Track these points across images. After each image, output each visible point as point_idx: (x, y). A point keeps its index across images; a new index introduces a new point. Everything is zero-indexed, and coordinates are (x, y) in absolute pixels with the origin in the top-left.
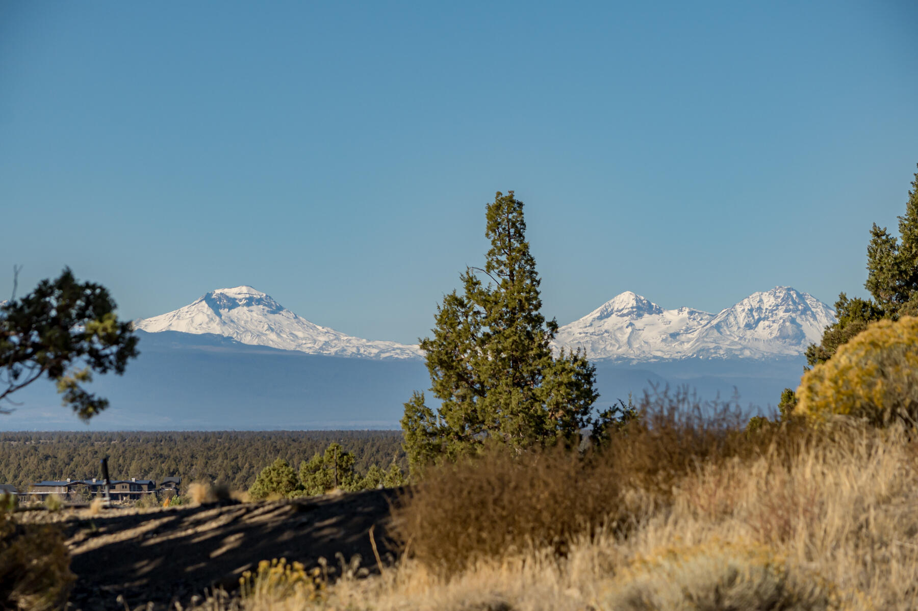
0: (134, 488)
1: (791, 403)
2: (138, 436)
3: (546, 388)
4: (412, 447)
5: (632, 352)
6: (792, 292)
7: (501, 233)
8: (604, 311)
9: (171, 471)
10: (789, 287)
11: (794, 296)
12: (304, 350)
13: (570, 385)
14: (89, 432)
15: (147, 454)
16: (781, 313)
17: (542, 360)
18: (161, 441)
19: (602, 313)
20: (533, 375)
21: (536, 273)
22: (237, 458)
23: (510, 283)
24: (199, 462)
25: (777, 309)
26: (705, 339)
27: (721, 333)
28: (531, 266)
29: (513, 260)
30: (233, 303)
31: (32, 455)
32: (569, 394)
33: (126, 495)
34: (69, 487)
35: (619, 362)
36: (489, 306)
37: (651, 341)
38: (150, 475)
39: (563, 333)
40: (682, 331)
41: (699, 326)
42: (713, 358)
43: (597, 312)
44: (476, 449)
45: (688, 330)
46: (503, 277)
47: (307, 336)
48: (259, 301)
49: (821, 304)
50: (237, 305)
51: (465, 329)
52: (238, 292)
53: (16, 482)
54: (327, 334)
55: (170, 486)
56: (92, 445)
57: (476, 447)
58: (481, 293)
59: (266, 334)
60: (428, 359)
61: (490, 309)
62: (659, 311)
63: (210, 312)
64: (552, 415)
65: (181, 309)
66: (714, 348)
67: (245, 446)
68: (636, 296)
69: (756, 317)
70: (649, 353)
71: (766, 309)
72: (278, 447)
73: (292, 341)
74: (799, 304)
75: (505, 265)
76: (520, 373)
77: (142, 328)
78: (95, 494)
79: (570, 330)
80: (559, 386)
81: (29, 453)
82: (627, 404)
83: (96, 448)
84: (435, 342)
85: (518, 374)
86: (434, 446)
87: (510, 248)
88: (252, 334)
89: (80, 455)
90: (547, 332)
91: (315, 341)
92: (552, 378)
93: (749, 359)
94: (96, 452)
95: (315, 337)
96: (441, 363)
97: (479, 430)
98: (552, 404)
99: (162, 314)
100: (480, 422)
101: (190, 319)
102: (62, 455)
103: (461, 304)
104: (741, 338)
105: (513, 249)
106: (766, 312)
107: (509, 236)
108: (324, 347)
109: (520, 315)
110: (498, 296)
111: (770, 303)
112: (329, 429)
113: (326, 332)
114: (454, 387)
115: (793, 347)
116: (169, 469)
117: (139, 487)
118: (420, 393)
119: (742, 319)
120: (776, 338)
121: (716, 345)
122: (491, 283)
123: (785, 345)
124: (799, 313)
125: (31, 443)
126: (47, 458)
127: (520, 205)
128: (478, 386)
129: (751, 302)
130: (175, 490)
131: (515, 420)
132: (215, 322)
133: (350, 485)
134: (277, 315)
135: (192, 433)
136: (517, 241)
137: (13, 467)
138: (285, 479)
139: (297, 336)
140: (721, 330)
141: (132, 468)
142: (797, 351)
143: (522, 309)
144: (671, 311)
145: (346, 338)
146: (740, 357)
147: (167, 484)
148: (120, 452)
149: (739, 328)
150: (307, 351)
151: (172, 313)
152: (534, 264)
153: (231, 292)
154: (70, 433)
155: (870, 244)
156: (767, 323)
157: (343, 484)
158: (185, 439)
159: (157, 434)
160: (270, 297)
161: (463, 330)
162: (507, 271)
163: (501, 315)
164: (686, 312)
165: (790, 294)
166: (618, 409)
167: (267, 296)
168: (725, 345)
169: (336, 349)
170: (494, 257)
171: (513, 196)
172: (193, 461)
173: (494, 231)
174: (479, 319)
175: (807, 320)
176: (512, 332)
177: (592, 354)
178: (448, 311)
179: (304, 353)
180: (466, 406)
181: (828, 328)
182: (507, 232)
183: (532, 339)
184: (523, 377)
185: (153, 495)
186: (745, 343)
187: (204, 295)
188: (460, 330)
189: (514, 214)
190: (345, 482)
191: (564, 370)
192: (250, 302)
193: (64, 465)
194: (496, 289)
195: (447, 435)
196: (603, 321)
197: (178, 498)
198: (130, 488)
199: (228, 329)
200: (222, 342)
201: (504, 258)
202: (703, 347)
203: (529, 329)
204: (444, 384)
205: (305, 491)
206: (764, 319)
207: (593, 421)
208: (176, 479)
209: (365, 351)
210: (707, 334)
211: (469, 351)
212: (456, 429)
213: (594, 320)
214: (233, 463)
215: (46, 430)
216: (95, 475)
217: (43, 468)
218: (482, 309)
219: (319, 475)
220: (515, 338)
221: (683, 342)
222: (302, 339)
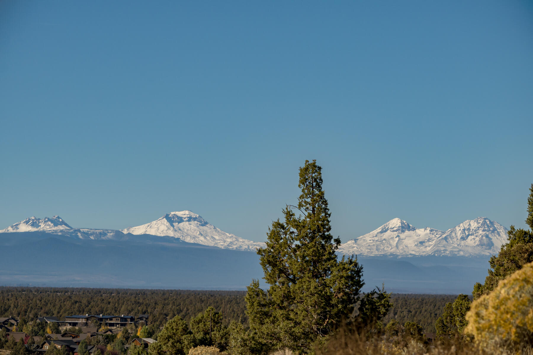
0: (123, 320)
1: (480, 292)
2: (127, 292)
3: (333, 279)
4: (251, 313)
5: (399, 251)
6: (487, 220)
7: (308, 185)
8: (384, 229)
9: (144, 311)
10: (485, 217)
11: (488, 223)
12: (219, 246)
13: (348, 277)
14: (100, 289)
15: (131, 301)
16: (481, 232)
17: (330, 262)
18: (139, 295)
19: (383, 229)
20: (325, 271)
21: (328, 210)
22: (180, 304)
23: (313, 215)
24: (159, 307)
25: (478, 229)
26: (439, 245)
27: (447, 242)
28: (325, 205)
29: (315, 201)
30: (180, 220)
31: (68, 301)
32: (347, 283)
33: (118, 324)
34: (87, 319)
35: (391, 256)
36: (300, 228)
37: (409, 245)
38: (132, 313)
39: (360, 240)
40: (426, 240)
41: (436, 238)
42: (443, 255)
43: (380, 229)
44: (290, 315)
45: (429, 240)
46: (308, 212)
47: (220, 238)
48: (195, 219)
49: (502, 227)
50: (183, 221)
51: (285, 243)
52: (183, 213)
53: (59, 315)
54: (232, 238)
55: (142, 319)
56: (101, 296)
57: (290, 313)
58: (295, 221)
59: (199, 237)
60: (262, 260)
61: (300, 231)
62: (414, 229)
63: (168, 224)
64: (336, 295)
65: (152, 222)
66: (443, 250)
67: (185, 298)
68: (401, 221)
69: (467, 234)
70: (408, 252)
71: (473, 229)
72: (203, 299)
73: (213, 241)
74: (491, 227)
75: (310, 204)
76: (317, 269)
77: (130, 232)
78: (101, 323)
79: (364, 238)
80: (341, 278)
81: (67, 300)
82: (381, 289)
83: (103, 298)
84: (266, 250)
85: (316, 270)
86: (265, 312)
87: (313, 194)
88: (191, 237)
89: (94, 301)
90: (334, 245)
91: (225, 242)
92: (337, 273)
93: (463, 257)
94: (103, 300)
95: (225, 239)
96: (269, 263)
97: (292, 303)
98: (336, 289)
99: (141, 225)
100: (292, 298)
101: (157, 228)
102: (84, 301)
103: (283, 227)
104: (458, 245)
105: (315, 195)
106: (472, 231)
107: (312, 187)
108: (230, 245)
109: (318, 235)
110: (305, 223)
111: (475, 226)
112: (231, 290)
113: (231, 237)
114: (277, 277)
115: (487, 250)
116: (142, 310)
117: (125, 319)
118: (257, 280)
119: (459, 234)
120: (478, 245)
121: (445, 248)
122: (301, 215)
123: (482, 249)
124: (490, 232)
125: (68, 294)
126: (76, 302)
127: (320, 168)
128: (291, 277)
129: (464, 225)
130: (145, 322)
131: (312, 299)
132: (170, 230)
133: (219, 332)
134: (204, 227)
135: (156, 290)
136: (317, 190)
137: (57, 307)
138: (181, 328)
139: (215, 239)
140: (448, 240)
141: (122, 309)
142: (489, 253)
143: (319, 231)
144: (421, 229)
145: (242, 240)
146: (458, 255)
147: (141, 319)
148: (116, 300)
149: (457, 239)
150: (220, 246)
151: (147, 225)
152: (327, 204)
153: (180, 214)
154: (90, 289)
155: (529, 197)
156: (473, 237)
157: (215, 331)
158: (152, 294)
159: (137, 290)
160: (201, 217)
161: (283, 243)
162: (311, 208)
163: (306, 234)
164: (428, 230)
165: (485, 222)
166: (375, 292)
167: (199, 216)
168: (449, 249)
169: (236, 246)
170: (303, 200)
171: (315, 163)
172: (155, 306)
173: (304, 184)
174: (293, 236)
175: (495, 236)
176: (313, 245)
177: (377, 252)
178: (275, 231)
179: (219, 248)
180: (284, 289)
181: (503, 246)
182: (311, 185)
183: (325, 249)
184: (319, 272)
185: (133, 324)
186: (461, 248)
187: (165, 215)
188: (281, 243)
189: (316, 174)
190: (216, 330)
191: (344, 268)
192: (190, 219)
193: (85, 306)
194: (304, 218)
195: (273, 306)
196: (383, 234)
197: (147, 327)
198: (121, 320)
199: (177, 234)
200: (174, 241)
201: (309, 200)
202: (437, 249)
203: (323, 243)
204: (271, 275)
205: (192, 335)
206: (472, 235)
207: (361, 299)
208: (146, 316)
209: (252, 248)
210: (440, 242)
211: (287, 256)
212: (278, 302)
213: (378, 233)
214: (177, 308)
215: (77, 287)
216: (102, 313)
217: (74, 308)
218: (295, 230)
219: (201, 325)
220: (314, 249)
221: (427, 247)
222: (218, 240)
